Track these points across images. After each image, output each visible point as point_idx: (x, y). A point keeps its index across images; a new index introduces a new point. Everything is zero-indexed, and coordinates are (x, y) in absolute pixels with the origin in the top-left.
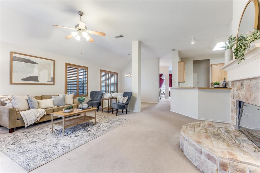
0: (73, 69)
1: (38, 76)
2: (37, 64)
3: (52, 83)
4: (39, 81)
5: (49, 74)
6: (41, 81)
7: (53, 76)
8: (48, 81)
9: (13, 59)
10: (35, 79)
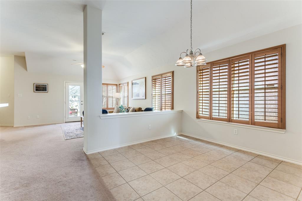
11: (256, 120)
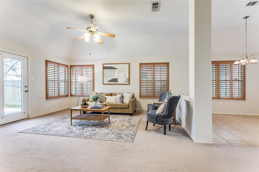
0: (146, 68)
1: (117, 78)
2: (117, 69)
3: (128, 83)
4: (118, 82)
5: (125, 76)
6: (120, 82)
7: (128, 77)
8: (124, 82)
9: (104, 68)
10: (115, 80)
11: (233, 97)
